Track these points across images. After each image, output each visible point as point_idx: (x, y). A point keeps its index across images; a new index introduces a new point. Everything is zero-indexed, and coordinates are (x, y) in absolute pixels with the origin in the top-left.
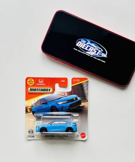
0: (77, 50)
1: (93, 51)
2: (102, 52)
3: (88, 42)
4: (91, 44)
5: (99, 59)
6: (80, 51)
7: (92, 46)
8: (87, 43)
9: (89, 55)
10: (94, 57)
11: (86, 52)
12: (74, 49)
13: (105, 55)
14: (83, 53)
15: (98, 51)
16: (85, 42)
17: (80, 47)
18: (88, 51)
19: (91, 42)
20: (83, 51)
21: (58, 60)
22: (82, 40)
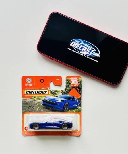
0: (71, 50)
1: (86, 51)
2: (95, 52)
3: (81, 42)
4: (84, 44)
5: (92, 59)
6: (74, 51)
7: (86, 46)
8: (81, 44)
9: (83, 55)
10: (87, 57)
11: (80, 52)
12: (68, 49)
13: (97, 55)
14: (77, 52)
15: (91, 51)
16: (78, 42)
17: (74, 47)
18: (81, 51)
19: (84, 42)
20: (76, 51)
21: (52, 59)
22: (76, 40)
